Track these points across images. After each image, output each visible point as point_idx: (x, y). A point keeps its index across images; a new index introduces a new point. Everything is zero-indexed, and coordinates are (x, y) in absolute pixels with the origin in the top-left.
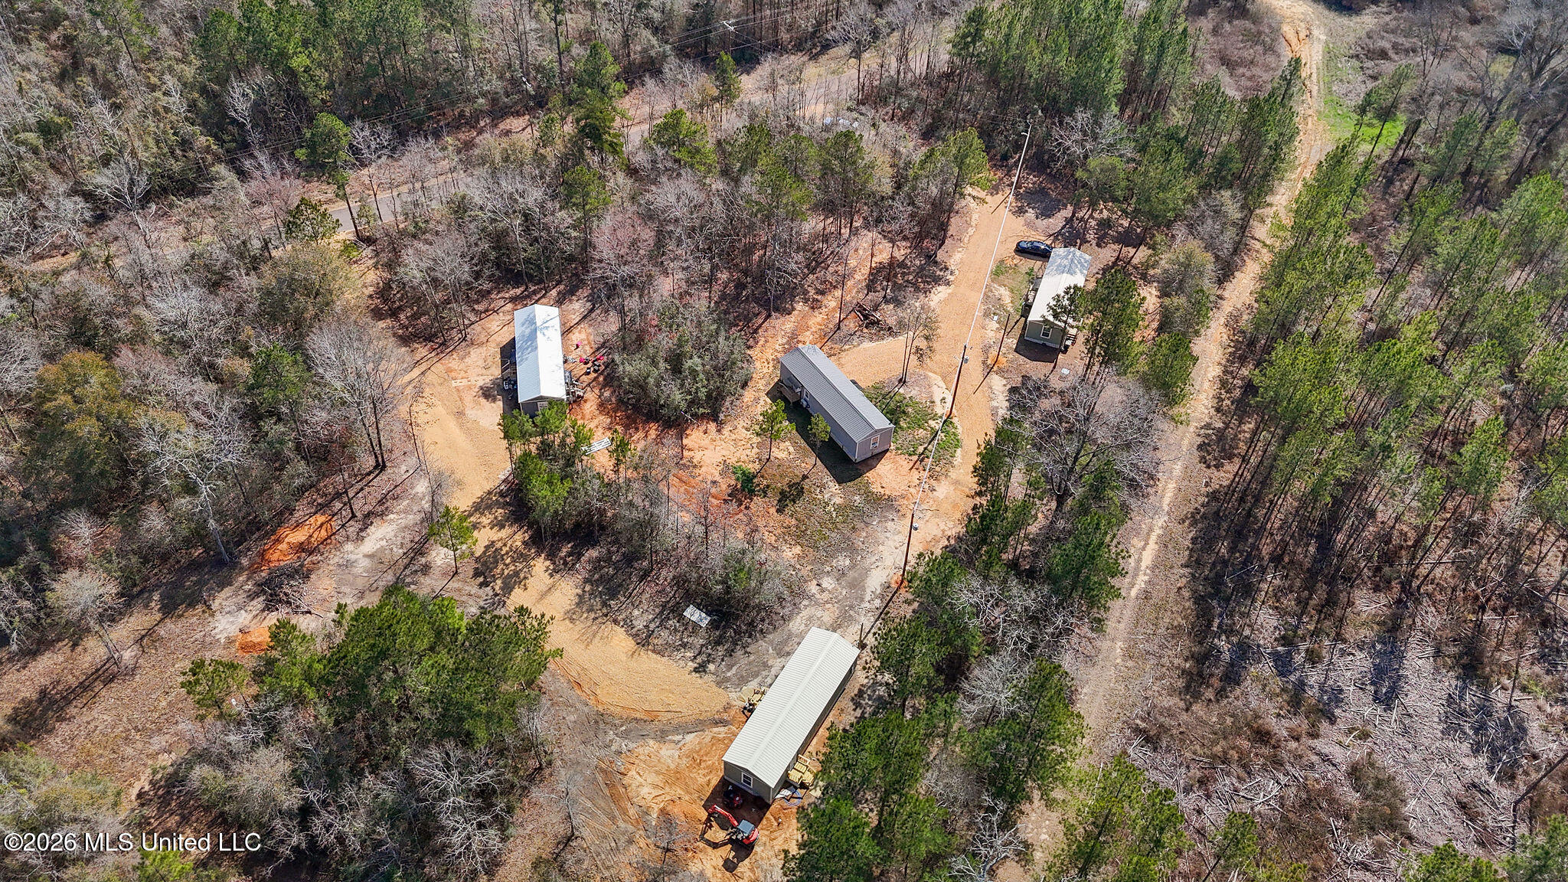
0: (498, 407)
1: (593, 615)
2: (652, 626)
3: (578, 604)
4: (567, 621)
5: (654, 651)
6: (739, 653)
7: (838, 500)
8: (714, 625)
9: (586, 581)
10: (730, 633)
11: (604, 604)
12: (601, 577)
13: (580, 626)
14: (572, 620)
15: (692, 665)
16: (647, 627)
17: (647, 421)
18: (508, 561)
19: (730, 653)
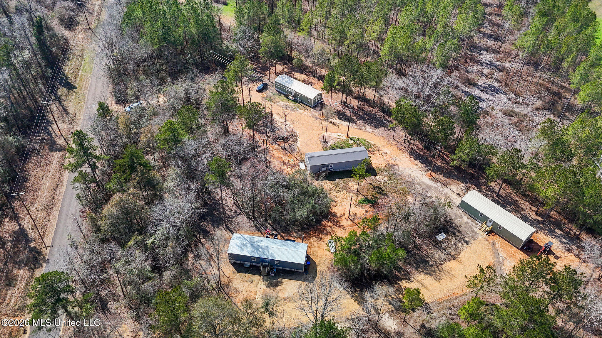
0: (286, 281)
1: (438, 271)
2: (445, 252)
3: (431, 275)
4: (441, 281)
5: (458, 255)
6: (460, 229)
7: (386, 179)
8: (446, 233)
9: (417, 269)
10: (450, 229)
11: (431, 266)
12: (415, 263)
13: (443, 276)
14: (440, 279)
15: (465, 245)
16: (445, 254)
17: (321, 225)
18: (401, 296)
19: (460, 232)
